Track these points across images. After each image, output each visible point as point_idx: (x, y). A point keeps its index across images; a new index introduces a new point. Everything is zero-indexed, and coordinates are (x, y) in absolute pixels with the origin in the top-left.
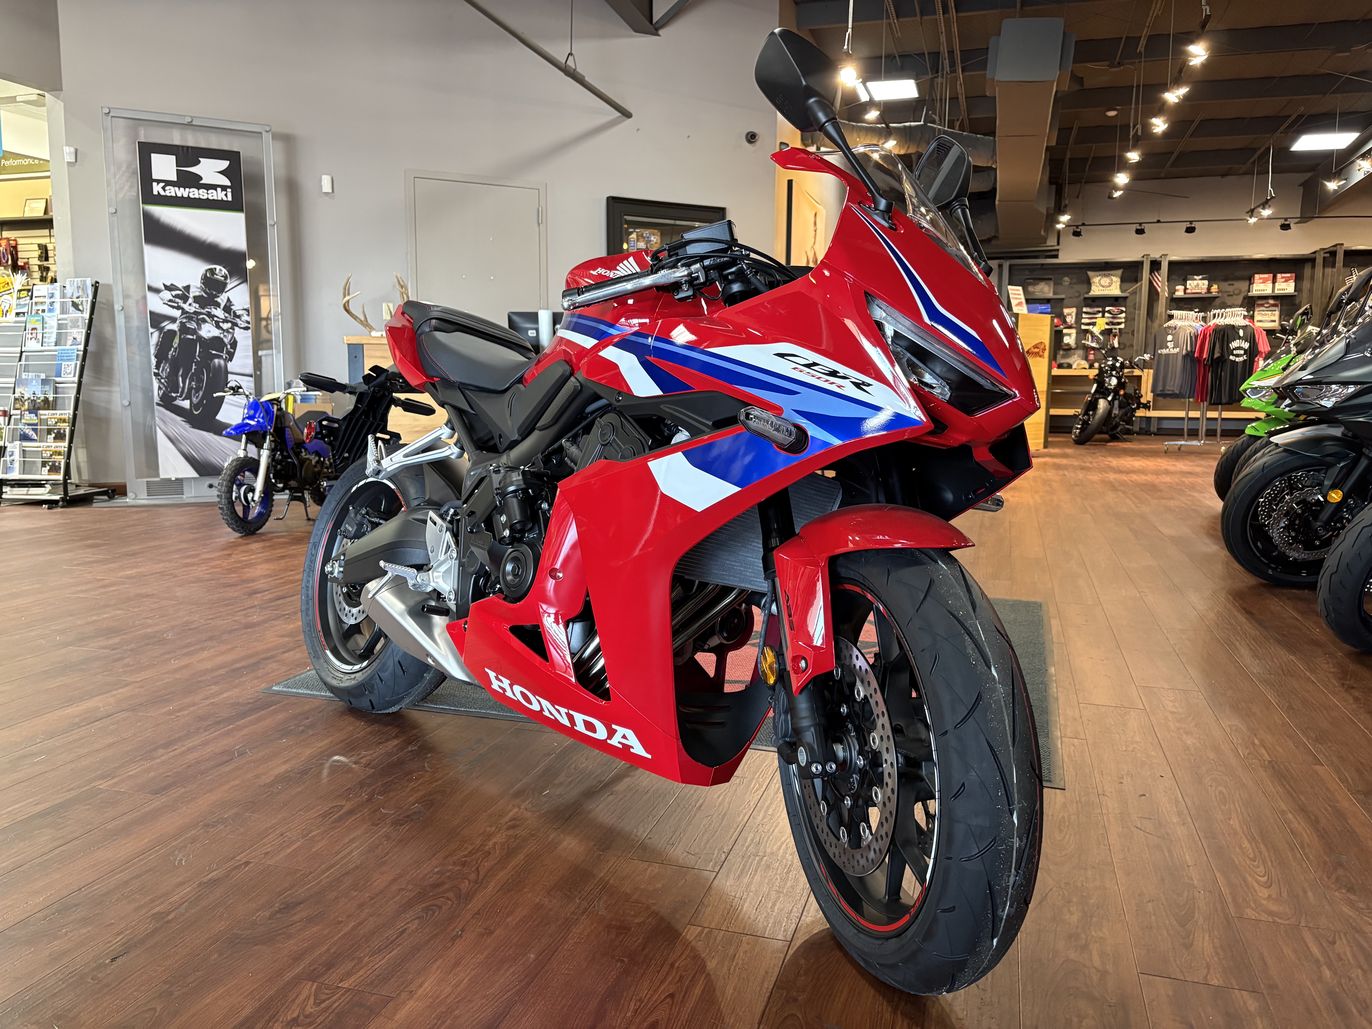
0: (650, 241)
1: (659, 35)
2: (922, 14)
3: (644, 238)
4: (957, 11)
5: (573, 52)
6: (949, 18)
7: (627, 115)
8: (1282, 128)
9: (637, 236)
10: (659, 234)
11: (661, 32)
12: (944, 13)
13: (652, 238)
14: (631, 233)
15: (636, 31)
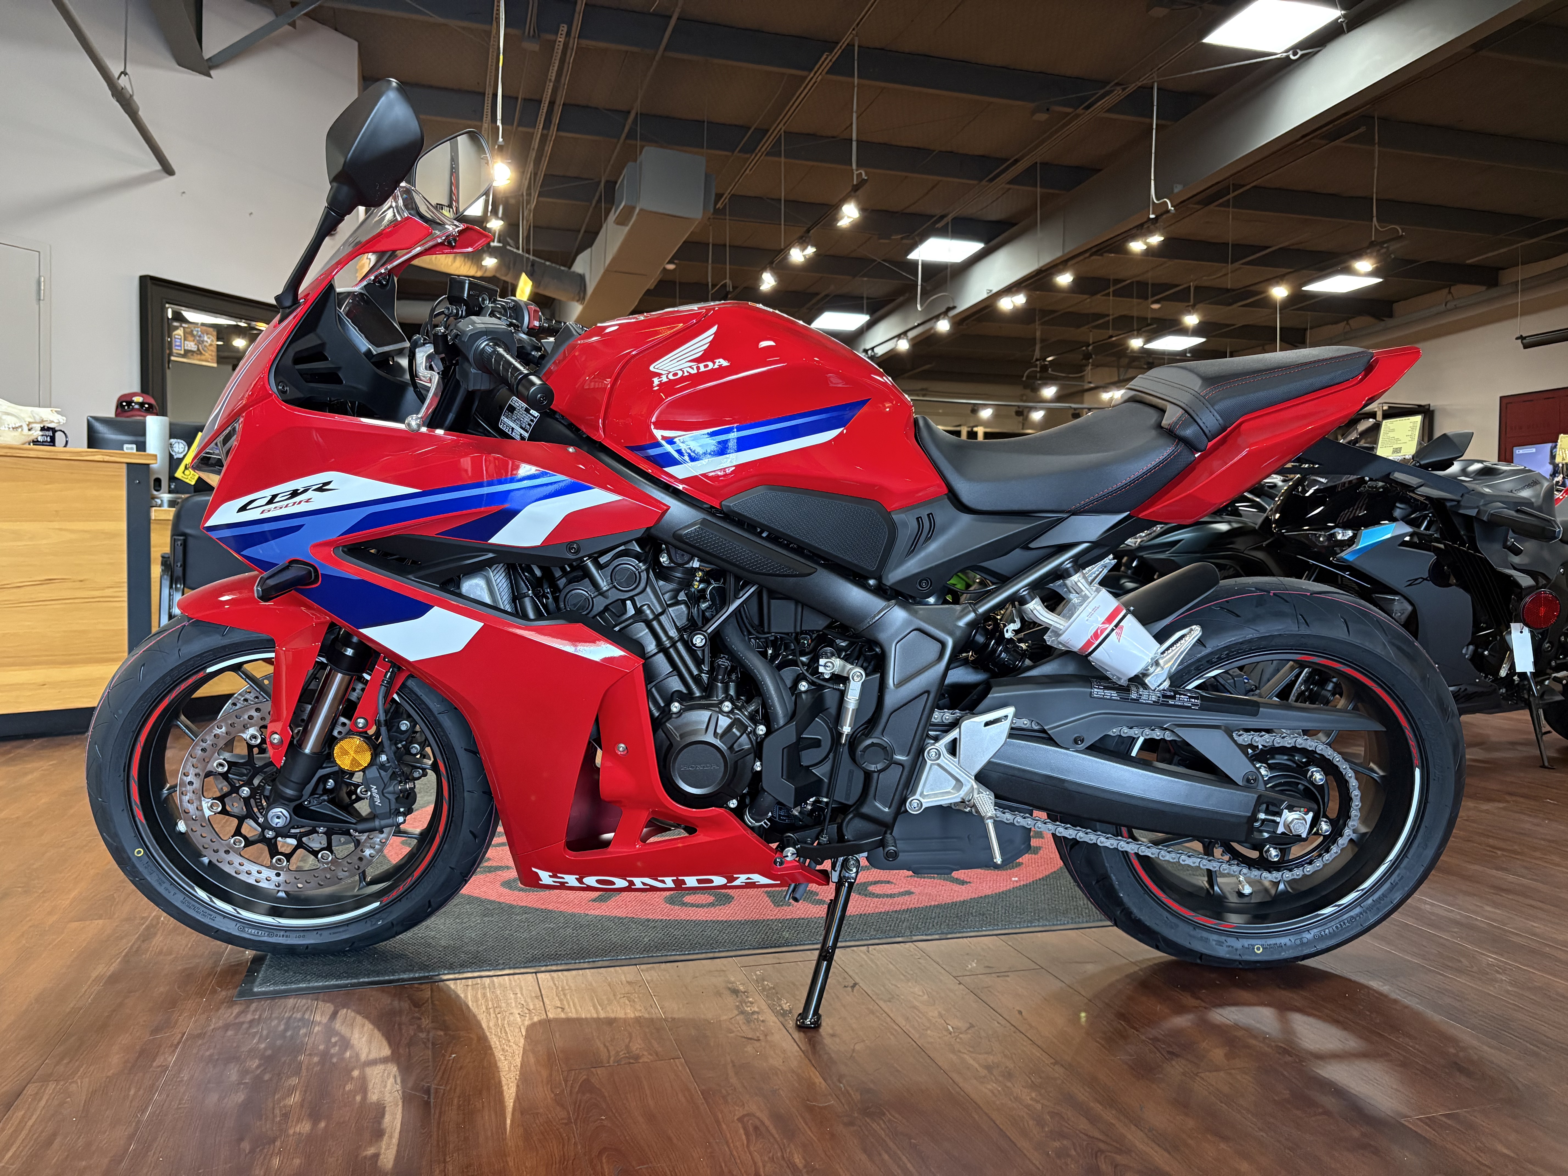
0: (203, 341)
1: (210, 76)
2: (519, 125)
3: (193, 336)
4: (557, 130)
5: (128, 71)
6: (547, 135)
7: (168, 170)
8: (808, 305)
9: (185, 333)
10: (215, 333)
11: (213, 73)
12: (543, 128)
13: (206, 338)
14: (177, 328)
15: (179, 65)
